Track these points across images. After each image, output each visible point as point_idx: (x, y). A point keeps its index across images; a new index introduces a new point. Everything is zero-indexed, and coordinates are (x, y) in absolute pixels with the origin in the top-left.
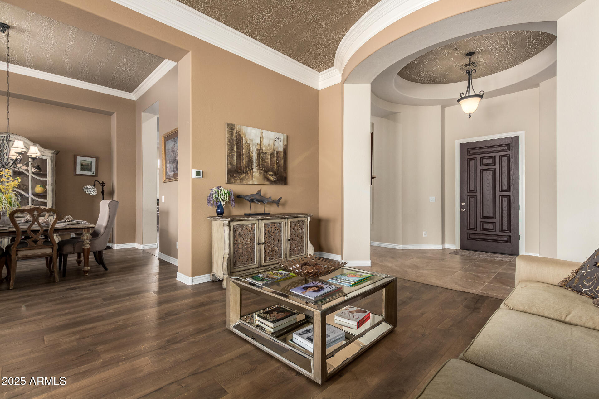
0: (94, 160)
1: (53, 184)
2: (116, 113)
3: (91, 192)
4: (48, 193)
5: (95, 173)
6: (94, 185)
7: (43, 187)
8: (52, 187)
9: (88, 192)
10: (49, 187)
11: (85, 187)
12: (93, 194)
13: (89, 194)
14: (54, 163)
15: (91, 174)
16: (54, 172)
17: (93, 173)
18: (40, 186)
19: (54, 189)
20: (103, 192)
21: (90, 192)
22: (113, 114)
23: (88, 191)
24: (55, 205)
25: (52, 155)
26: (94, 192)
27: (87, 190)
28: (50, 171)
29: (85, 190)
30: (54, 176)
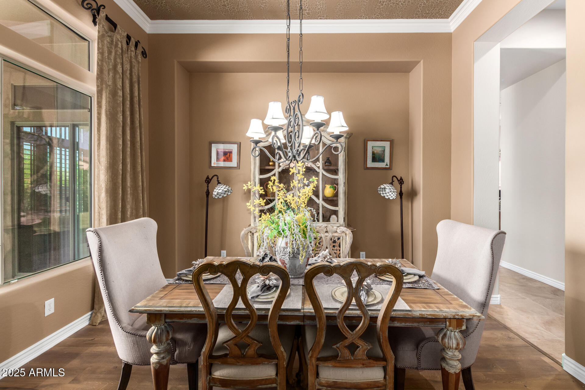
0: (387, 145)
1: (345, 183)
2: (422, 62)
3: (388, 194)
4: (340, 197)
5: (388, 164)
6: (392, 183)
7: (333, 187)
8: (344, 188)
9: (383, 194)
10: (342, 189)
11: (382, 186)
12: (390, 197)
13: (384, 196)
14: (346, 152)
15: (384, 167)
16: (346, 166)
17: (387, 165)
18: (330, 187)
19: (346, 191)
20: (401, 194)
21: (386, 193)
22: (419, 63)
23: (384, 192)
24: (347, 216)
25: (344, 140)
26: (390, 193)
27: (382, 191)
28: (343, 164)
29: (380, 191)
30: (347, 171)
